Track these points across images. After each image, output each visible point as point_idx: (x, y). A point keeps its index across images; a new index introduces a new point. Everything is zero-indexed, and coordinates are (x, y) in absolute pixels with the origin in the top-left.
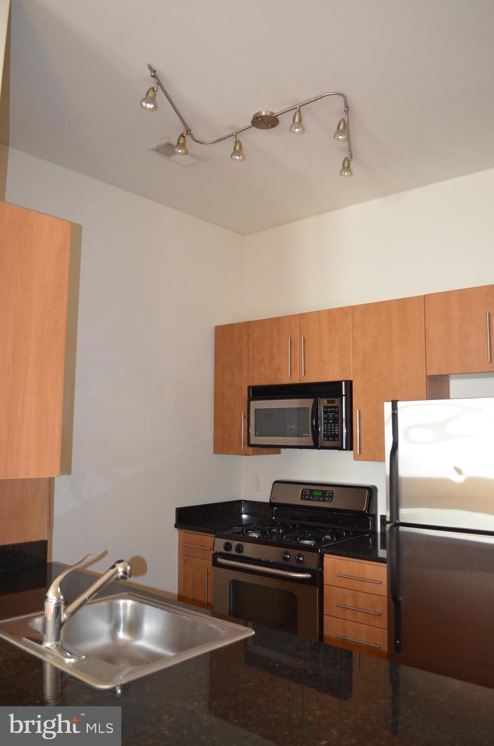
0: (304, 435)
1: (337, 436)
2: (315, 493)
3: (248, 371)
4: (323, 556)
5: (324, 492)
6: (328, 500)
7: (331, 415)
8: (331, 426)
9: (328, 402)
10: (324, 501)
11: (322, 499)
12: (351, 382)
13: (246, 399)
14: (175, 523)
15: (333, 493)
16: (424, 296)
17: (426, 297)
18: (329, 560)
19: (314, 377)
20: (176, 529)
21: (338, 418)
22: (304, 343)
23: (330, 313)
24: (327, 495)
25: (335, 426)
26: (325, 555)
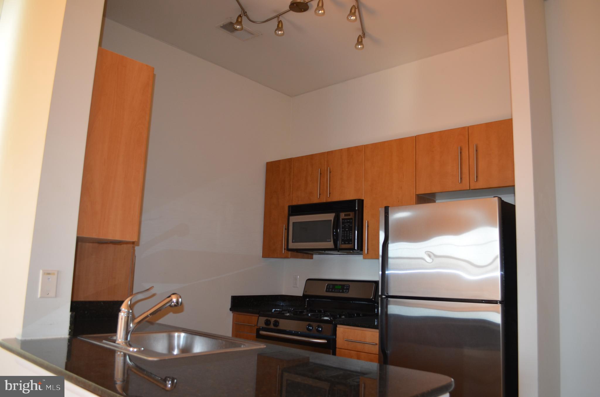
0: (328, 240)
1: (351, 240)
2: (336, 287)
3: (289, 195)
4: (336, 327)
5: (343, 286)
6: (346, 291)
7: (347, 225)
8: (347, 233)
9: (345, 215)
10: (343, 292)
11: (341, 291)
12: (363, 201)
13: (287, 215)
14: (230, 307)
15: (349, 287)
16: (416, 136)
17: (416, 137)
18: (341, 330)
19: (336, 198)
20: (231, 312)
21: (352, 227)
22: (330, 172)
23: (349, 150)
24: (345, 288)
25: (349, 233)
26: (338, 326)
